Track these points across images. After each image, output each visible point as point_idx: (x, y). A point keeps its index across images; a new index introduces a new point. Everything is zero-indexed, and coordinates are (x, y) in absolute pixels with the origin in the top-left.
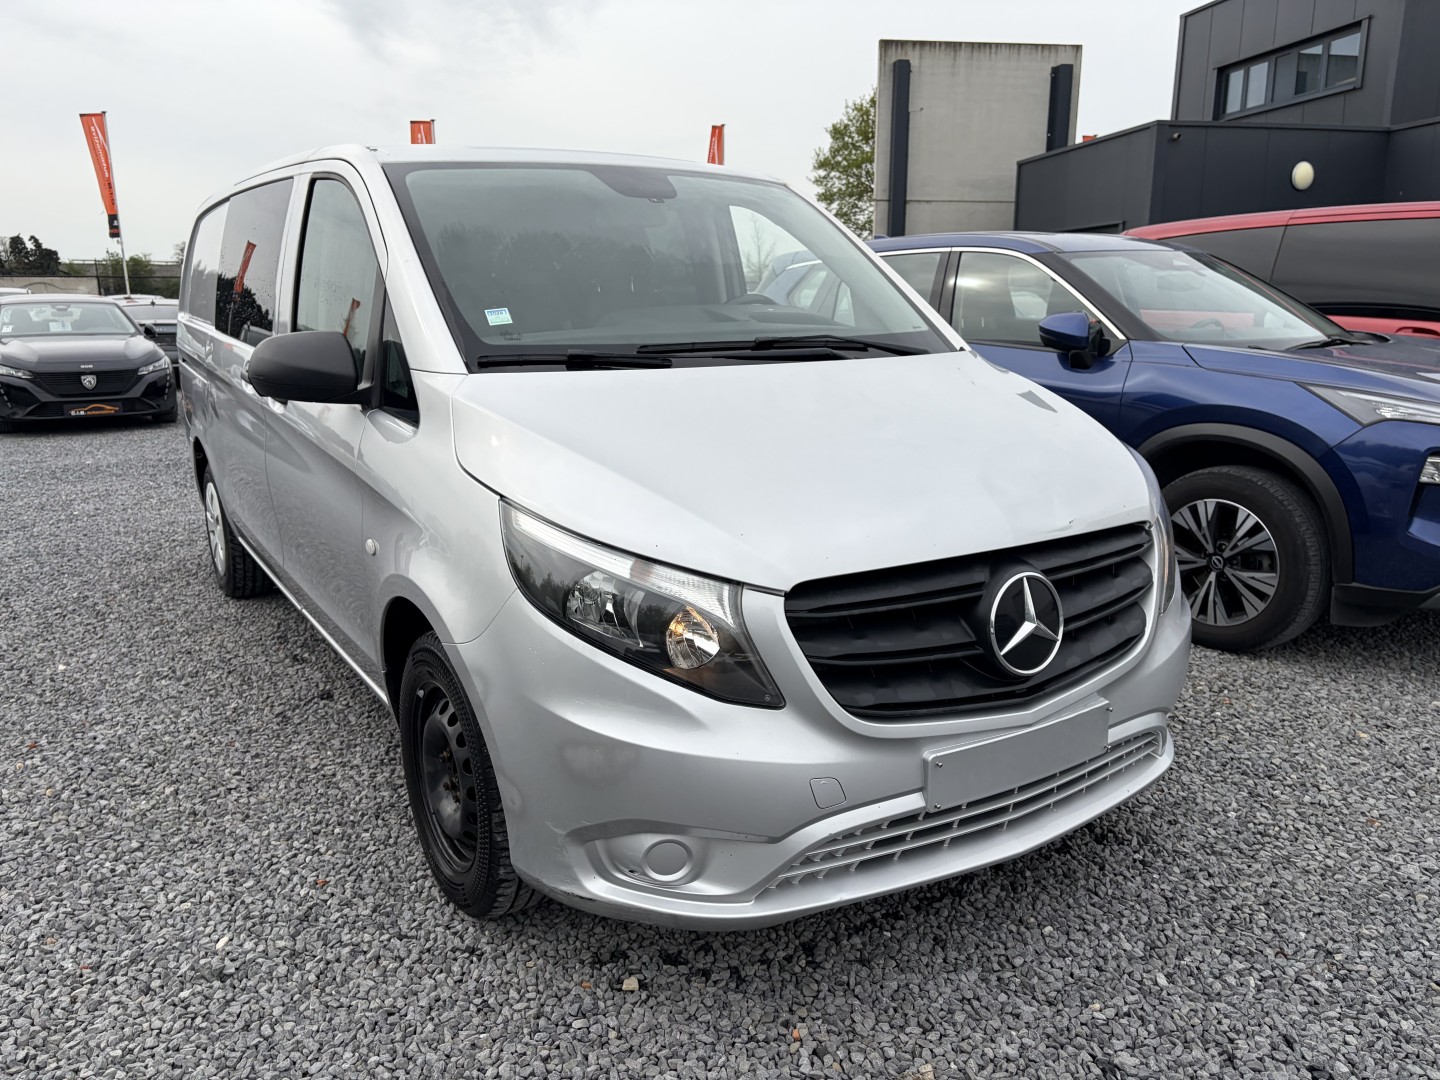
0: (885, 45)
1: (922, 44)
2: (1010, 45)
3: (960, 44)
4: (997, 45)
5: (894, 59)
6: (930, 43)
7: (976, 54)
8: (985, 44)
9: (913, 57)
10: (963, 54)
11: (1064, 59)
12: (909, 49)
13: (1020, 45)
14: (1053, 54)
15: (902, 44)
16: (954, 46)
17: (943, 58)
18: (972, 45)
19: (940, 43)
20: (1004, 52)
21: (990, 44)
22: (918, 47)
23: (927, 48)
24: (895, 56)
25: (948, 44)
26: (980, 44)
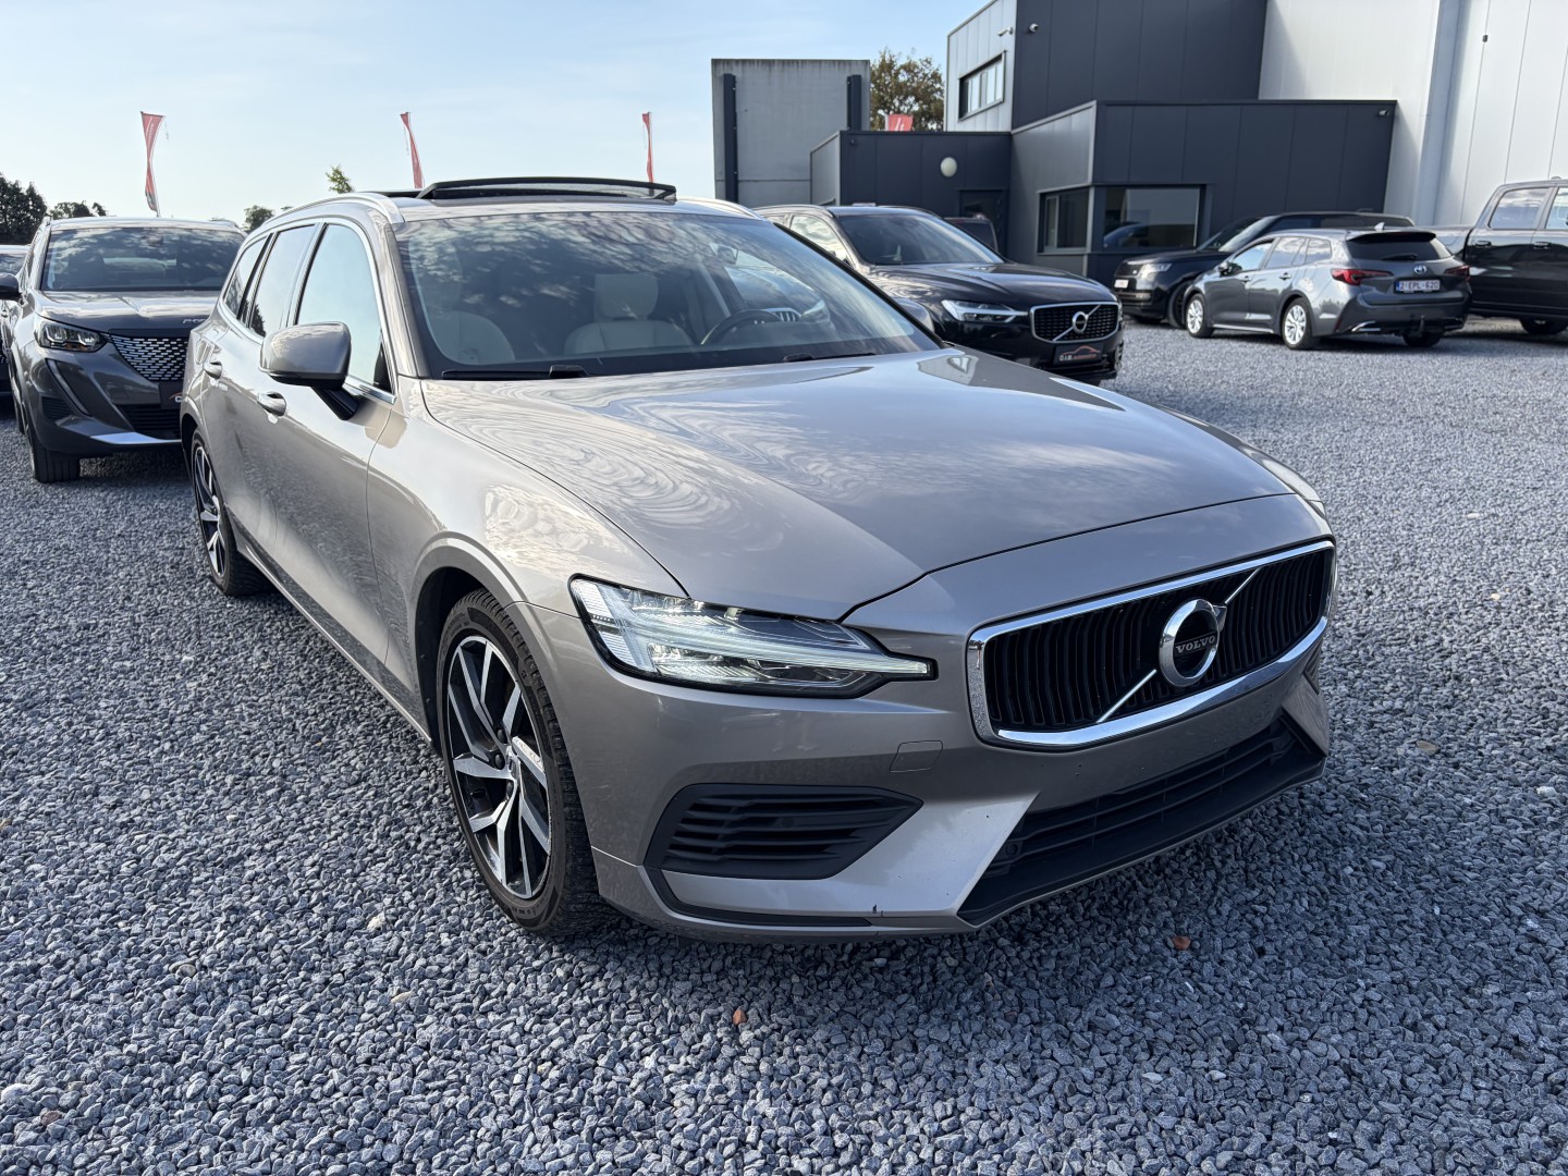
0: (715, 62)
1: (744, 62)
2: (813, 60)
3: (773, 61)
4: (803, 61)
5: (722, 73)
6: (750, 61)
7: (786, 67)
8: (793, 61)
9: (736, 72)
10: (776, 68)
11: (856, 71)
12: (734, 65)
13: (821, 60)
14: (847, 68)
15: (728, 62)
16: (769, 63)
17: (761, 72)
18: (784, 62)
19: (758, 61)
20: (808, 68)
21: (797, 61)
22: (740, 64)
23: (747, 65)
24: (722, 71)
25: (764, 62)
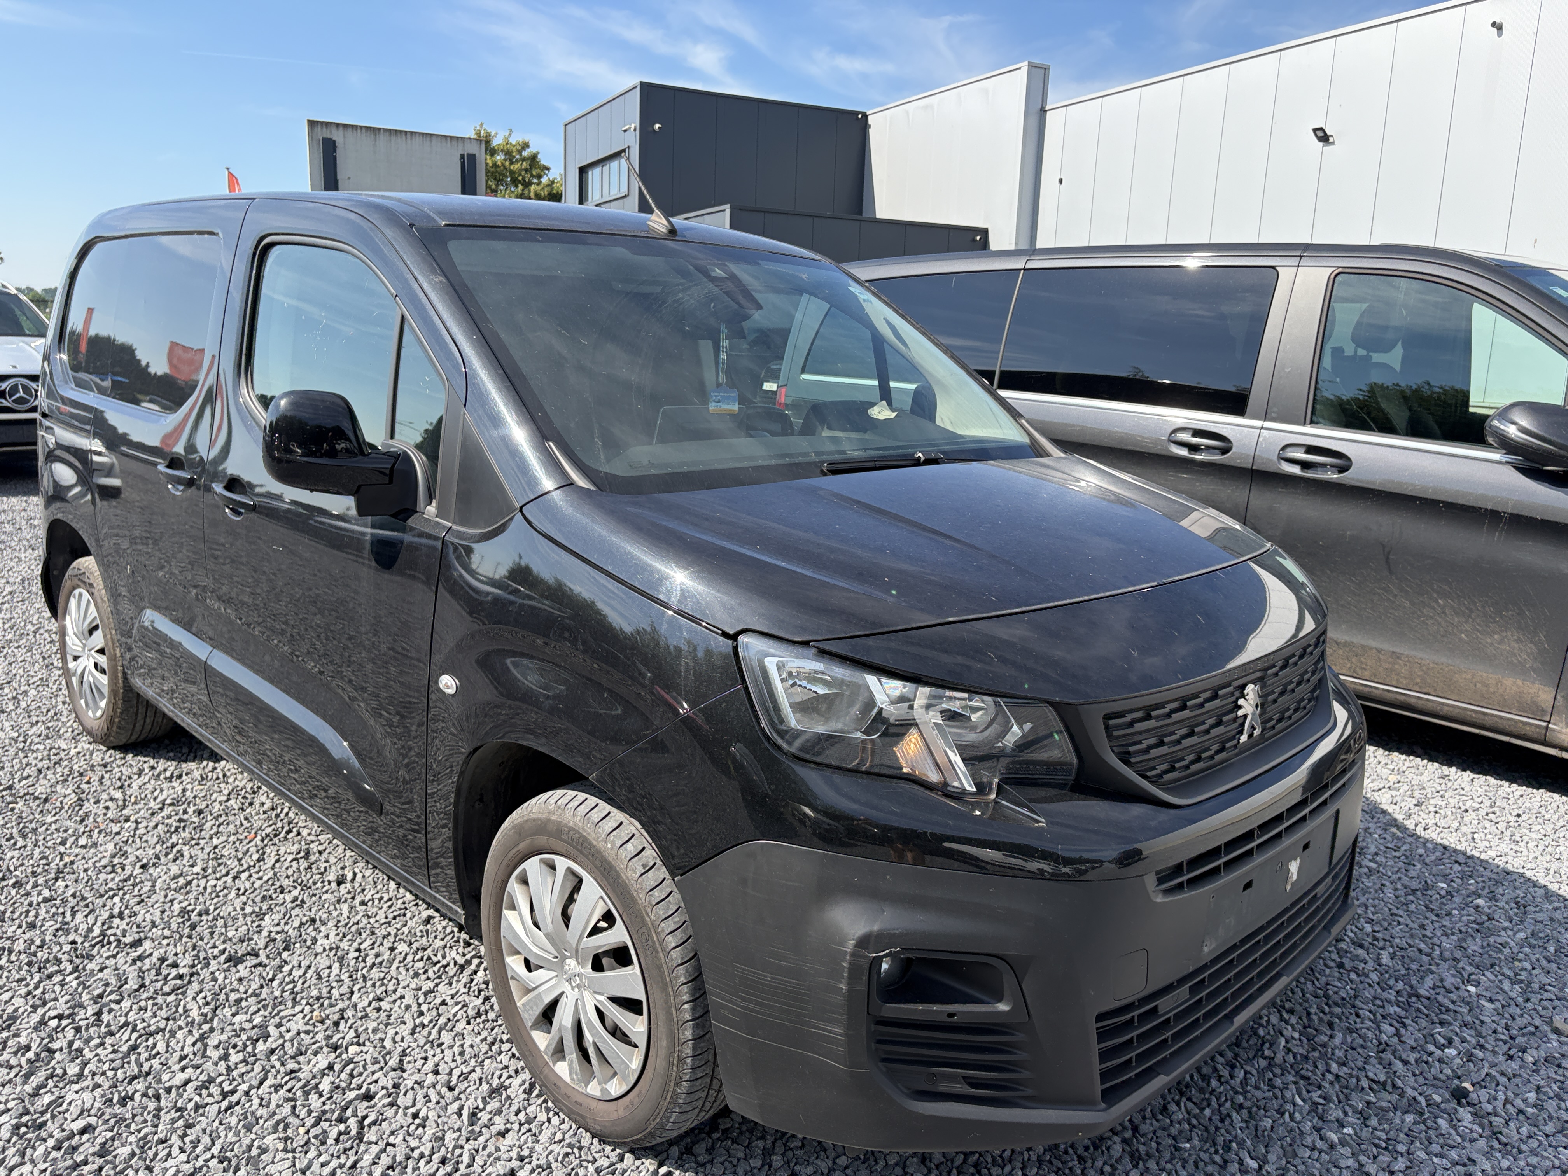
0: (312, 124)
1: (345, 126)
2: (423, 134)
3: (379, 129)
4: (412, 133)
6: (352, 126)
8: (401, 132)
9: (337, 136)
10: (382, 138)
11: (469, 149)
12: (334, 129)
13: (431, 135)
14: (461, 144)
15: (327, 124)
16: (375, 131)
17: (366, 140)
18: (390, 131)
19: (361, 127)
20: (418, 140)
21: (406, 132)
22: (341, 129)
23: (350, 130)
25: (368, 129)
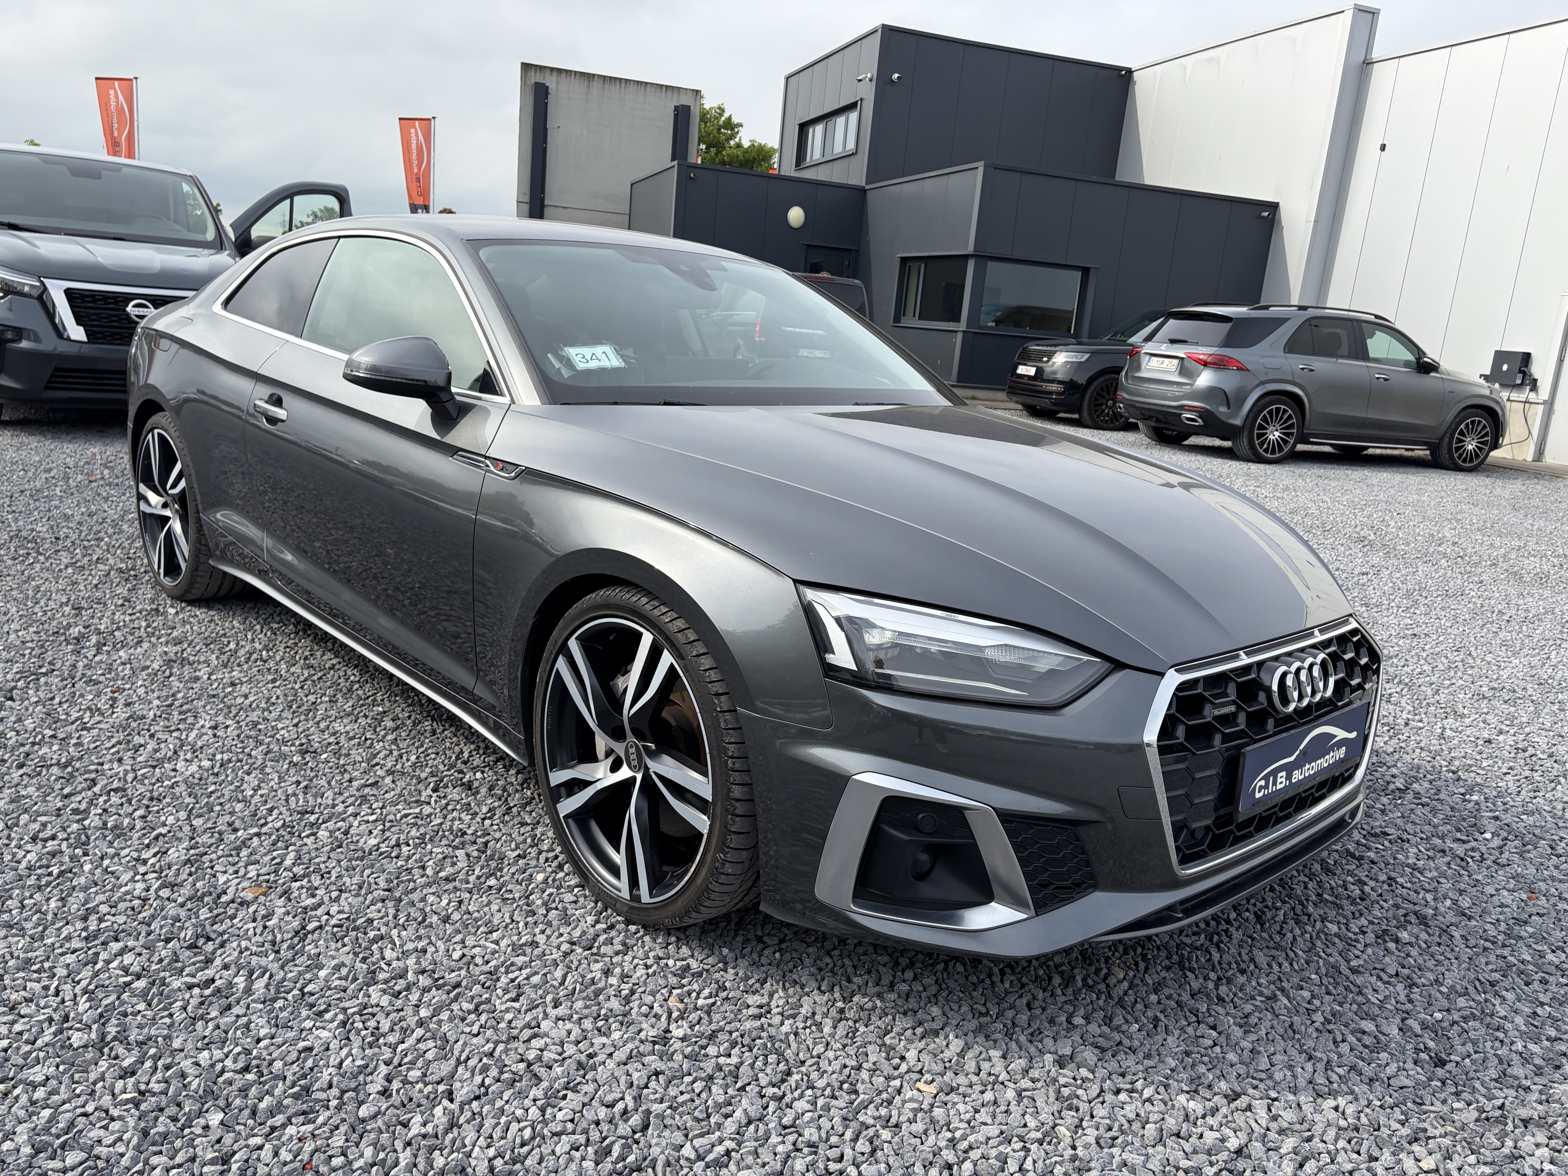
0: (526, 67)
1: (559, 71)
2: (638, 82)
4: (626, 80)
5: (533, 82)
6: (567, 71)
7: (607, 86)
8: (616, 79)
9: (550, 81)
10: (596, 85)
11: (685, 100)
12: (547, 73)
13: (646, 83)
14: (675, 95)
15: (542, 68)
16: (590, 77)
17: (579, 86)
18: (604, 78)
19: (575, 72)
20: (632, 88)
21: (620, 79)
22: (555, 73)
23: (563, 75)
24: (535, 77)
25: (583, 75)
26: (611, 78)
